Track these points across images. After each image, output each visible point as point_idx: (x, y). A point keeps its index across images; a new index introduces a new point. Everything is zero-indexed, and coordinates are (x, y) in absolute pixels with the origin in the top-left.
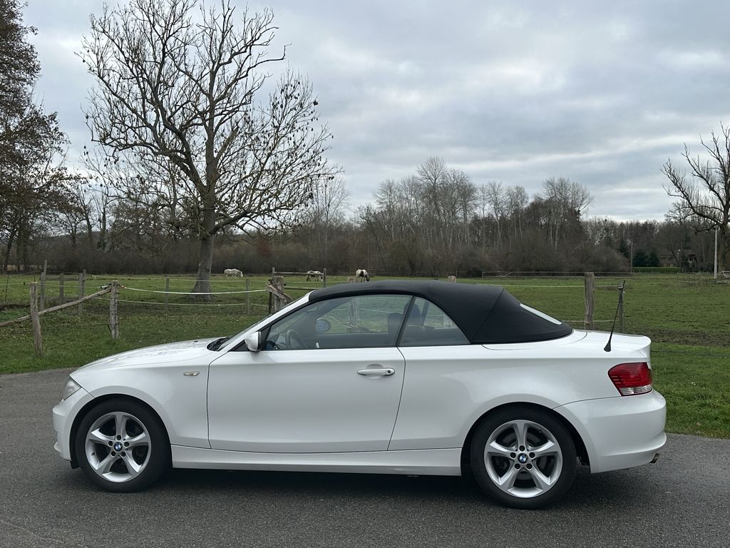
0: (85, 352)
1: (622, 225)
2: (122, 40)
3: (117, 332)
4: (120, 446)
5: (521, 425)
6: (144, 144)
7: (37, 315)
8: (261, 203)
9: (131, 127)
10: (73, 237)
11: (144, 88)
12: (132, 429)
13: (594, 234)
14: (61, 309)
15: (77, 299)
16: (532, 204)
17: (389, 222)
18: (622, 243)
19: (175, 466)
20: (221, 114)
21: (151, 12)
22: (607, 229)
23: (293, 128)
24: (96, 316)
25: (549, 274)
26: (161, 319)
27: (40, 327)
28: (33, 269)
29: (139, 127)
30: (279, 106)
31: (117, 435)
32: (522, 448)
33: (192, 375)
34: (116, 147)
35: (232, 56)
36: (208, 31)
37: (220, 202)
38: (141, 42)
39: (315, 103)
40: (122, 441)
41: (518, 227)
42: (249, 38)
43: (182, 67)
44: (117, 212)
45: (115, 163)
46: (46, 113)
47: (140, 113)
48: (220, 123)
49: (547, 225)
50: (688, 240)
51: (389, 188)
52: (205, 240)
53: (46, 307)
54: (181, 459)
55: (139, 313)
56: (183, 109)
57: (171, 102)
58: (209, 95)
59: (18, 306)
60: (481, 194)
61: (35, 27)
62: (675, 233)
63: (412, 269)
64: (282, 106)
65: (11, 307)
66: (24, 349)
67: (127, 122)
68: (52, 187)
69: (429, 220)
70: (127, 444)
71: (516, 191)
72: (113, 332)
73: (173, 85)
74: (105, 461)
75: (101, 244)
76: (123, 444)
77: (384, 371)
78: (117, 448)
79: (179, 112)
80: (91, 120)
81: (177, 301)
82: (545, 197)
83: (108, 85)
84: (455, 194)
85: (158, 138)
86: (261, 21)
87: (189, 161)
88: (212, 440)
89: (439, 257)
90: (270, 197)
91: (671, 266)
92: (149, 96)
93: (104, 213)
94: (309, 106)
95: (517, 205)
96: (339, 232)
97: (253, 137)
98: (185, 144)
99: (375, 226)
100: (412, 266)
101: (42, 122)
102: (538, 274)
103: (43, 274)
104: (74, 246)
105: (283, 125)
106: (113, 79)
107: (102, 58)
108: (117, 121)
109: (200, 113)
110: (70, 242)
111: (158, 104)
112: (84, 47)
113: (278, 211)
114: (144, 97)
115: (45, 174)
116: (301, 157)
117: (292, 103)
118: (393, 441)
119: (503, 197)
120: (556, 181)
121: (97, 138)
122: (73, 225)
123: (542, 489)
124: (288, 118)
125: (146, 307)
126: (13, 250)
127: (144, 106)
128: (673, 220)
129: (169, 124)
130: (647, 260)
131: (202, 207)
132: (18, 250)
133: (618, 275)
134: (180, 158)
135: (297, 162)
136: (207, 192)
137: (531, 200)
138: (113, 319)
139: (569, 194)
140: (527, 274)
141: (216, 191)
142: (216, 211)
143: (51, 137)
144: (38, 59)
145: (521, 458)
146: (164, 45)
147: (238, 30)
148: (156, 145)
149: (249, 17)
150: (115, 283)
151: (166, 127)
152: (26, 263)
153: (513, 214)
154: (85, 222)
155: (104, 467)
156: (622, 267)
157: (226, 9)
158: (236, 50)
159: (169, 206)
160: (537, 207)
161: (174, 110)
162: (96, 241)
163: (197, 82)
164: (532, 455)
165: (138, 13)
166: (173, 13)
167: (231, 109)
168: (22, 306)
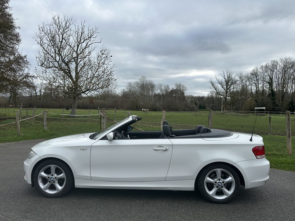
0: (35, 134)
1: (195, 97)
2: (49, 34)
3: (47, 128)
4: (53, 179)
5: (219, 171)
6: (55, 67)
7: (18, 122)
8: (93, 87)
9: (51, 62)
10: (31, 96)
11: (55, 49)
12: (58, 172)
13: (188, 99)
14: (27, 120)
15: (32, 116)
16: (171, 90)
17: (130, 94)
18: (196, 102)
19: (76, 187)
20: (80, 58)
21: (58, 25)
22: (191, 98)
23: (104, 63)
24: (38, 122)
25: (176, 111)
26: (60, 123)
27: (19, 126)
28: (18, 106)
29: (53, 62)
30: (100, 56)
31: (51, 174)
32: (219, 180)
33: (84, 150)
34: (46, 68)
35: (84, 41)
36: (77, 32)
37: (79, 86)
38: (55, 35)
39: (111, 56)
40: (54, 177)
41: (167, 97)
42: (90, 35)
43: (68, 43)
44: (45, 89)
45: (45, 73)
46: (23, 55)
47: (54, 57)
48: (80, 61)
49: (175, 96)
50: (213, 101)
51: (130, 84)
52: (74, 98)
53: (22, 119)
54: (78, 184)
55: (53, 121)
56: (68, 56)
57: (64, 54)
58: (77, 52)
59: (12, 118)
60: (157, 87)
61: (20, 27)
62: (210, 99)
63: (137, 109)
64: (100, 57)
65: (10, 118)
66: (14, 133)
67: (50, 60)
68: (24, 80)
69: (142, 94)
70: (56, 178)
71: (167, 86)
72: (45, 128)
73: (65, 49)
74: (46, 185)
75: (40, 99)
76: (54, 178)
77: (164, 148)
78: (51, 179)
79: (67, 57)
80: (38, 59)
81: (65, 117)
82: (175, 88)
83: (44, 48)
84: (149, 87)
85: (60, 65)
86: (94, 30)
87: (70, 73)
88: (92, 177)
89: (145, 105)
90: (96, 85)
91: (209, 109)
92: (57, 52)
93: (41, 89)
94: (109, 57)
95: (167, 90)
96: (115, 97)
97: (91, 66)
98: (69, 67)
99: (125, 95)
100: (137, 107)
101: (21, 58)
102: (173, 110)
103: (21, 108)
104: (31, 99)
105: (101, 63)
106: (46, 46)
107: (42, 39)
108: (46, 59)
109: (73, 58)
110: (30, 98)
111: (60, 55)
112: (36, 36)
113: (99, 89)
114: (55, 52)
115: (22, 75)
116: (106, 73)
117: (104, 56)
118: (168, 177)
119: (163, 88)
120: (178, 84)
121: (40, 64)
122: (31, 93)
123: (227, 195)
124: (103, 61)
125: (55, 119)
126: (11, 100)
127: (55, 55)
128: (210, 96)
129: (63, 61)
130: (202, 107)
131: (74, 87)
132: (13, 100)
133: (195, 111)
134: (67, 72)
135: (105, 74)
136: (75, 83)
137: (171, 89)
138: (45, 123)
139: (181, 88)
140: (170, 110)
141: (78, 83)
142: (78, 89)
143: (25, 63)
144: (20, 37)
145: (219, 184)
146: (63, 36)
147: (86, 32)
148: (59, 67)
149: (90, 29)
150: (46, 111)
151: (62, 62)
152: (16, 104)
153: (166, 93)
154: (35, 92)
155: (46, 188)
156: (196, 109)
157: (83, 26)
158: (85, 39)
159: (63, 87)
160: (173, 91)
161: (65, 57)
162: (38, 98)
163: (73, 48)
164: (223, 182)
165: (54, 25)
166: (66, 26)
167: (84, 57)
168: (14, 118)
